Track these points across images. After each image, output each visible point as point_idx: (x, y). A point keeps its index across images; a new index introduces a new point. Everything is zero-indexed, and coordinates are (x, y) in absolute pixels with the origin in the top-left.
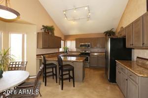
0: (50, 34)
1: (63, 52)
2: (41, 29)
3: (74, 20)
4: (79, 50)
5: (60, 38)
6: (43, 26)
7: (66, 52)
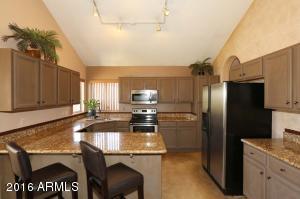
0: (43, 58)
1: (84, 115)
2: (6, 38)
3: (122, 25)
4: (129, 108)
5: (77, 74)
6: (13, 27)
7: (93, 113)
